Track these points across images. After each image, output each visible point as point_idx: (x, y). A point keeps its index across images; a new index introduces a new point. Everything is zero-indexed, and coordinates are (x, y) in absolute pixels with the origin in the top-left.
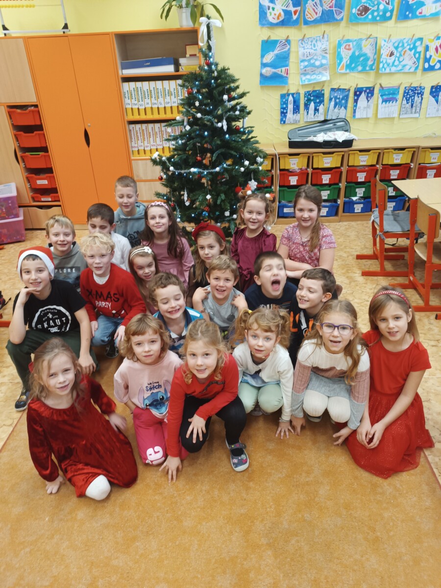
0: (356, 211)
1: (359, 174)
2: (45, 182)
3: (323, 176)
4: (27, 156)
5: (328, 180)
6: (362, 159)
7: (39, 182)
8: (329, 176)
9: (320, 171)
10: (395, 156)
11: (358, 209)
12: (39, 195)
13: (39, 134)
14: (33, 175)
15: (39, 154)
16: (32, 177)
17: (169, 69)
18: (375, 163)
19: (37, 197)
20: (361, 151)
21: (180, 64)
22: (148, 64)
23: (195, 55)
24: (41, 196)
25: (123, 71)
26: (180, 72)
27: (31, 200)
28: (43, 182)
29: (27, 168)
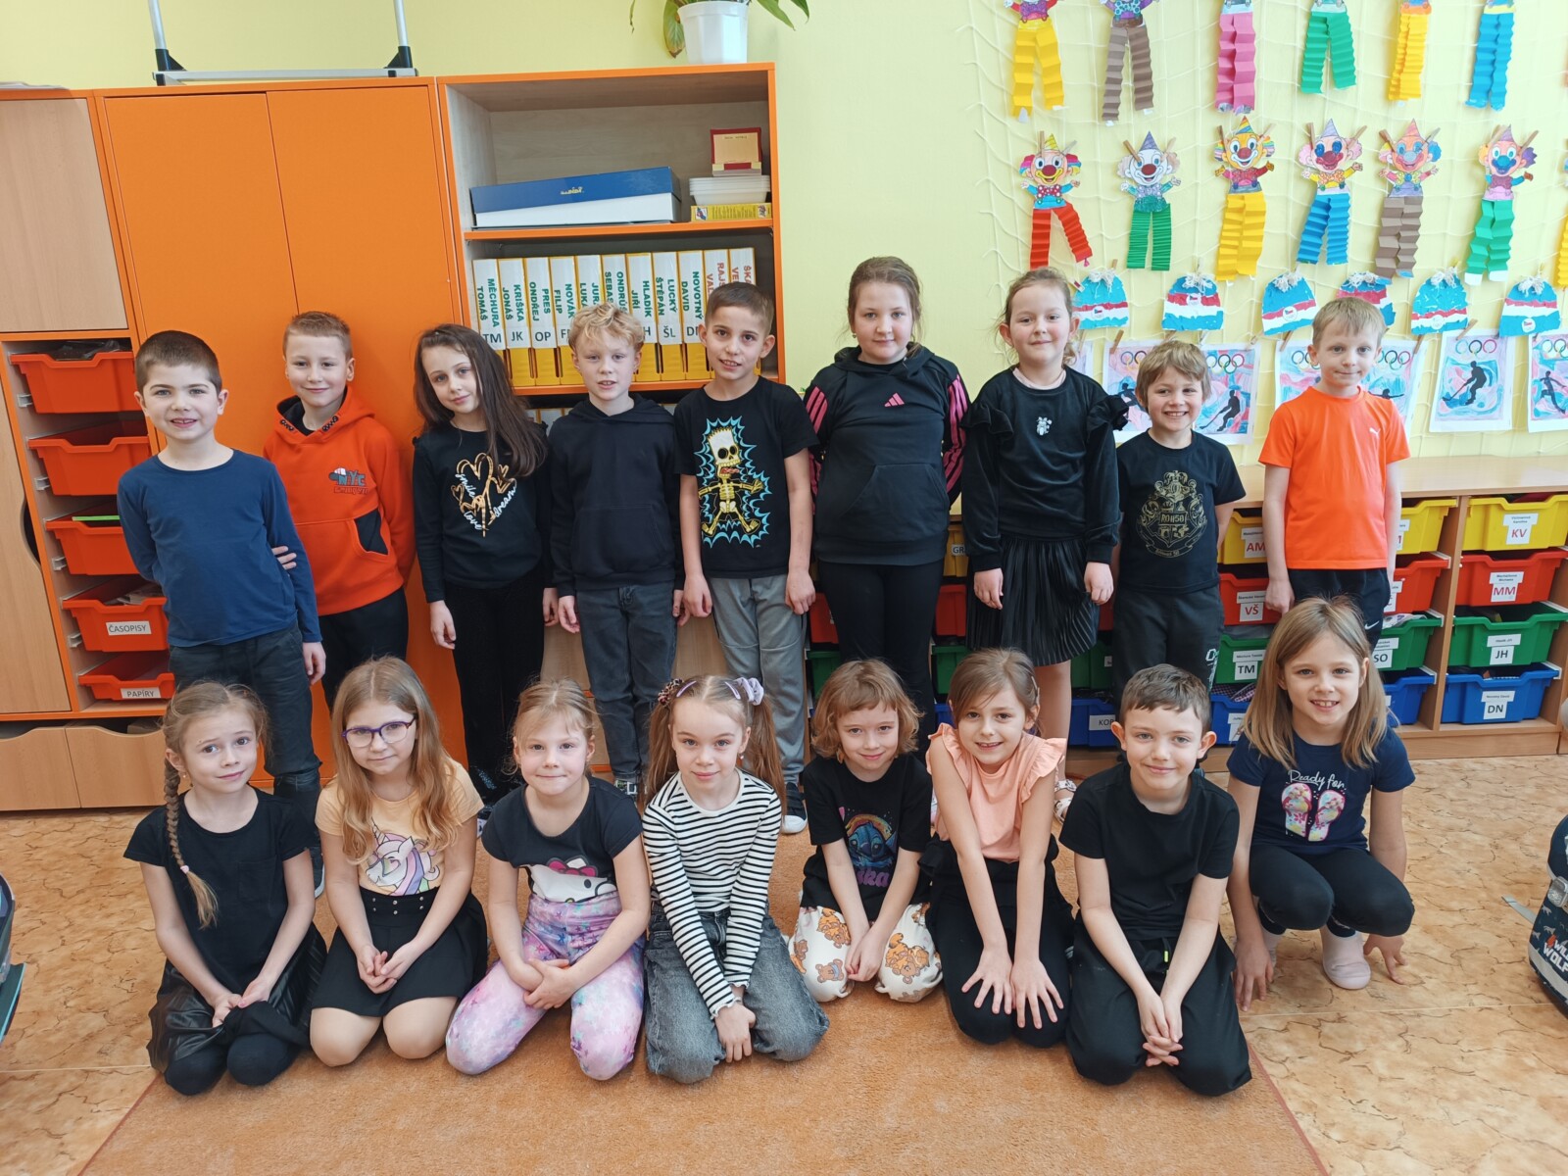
2: (143, 628)
3: (1239, 594)
4: (73, 531)
7: (115, 628)
9: (1232, 575)
10: (1508, 519)
12: (110, 678)
14: (96, 603)
16: (89, 609)
17: (655, 209)
18: (1435, 549)
19: (104, 685)
21: (693, 198)
22: (575, 191)
23: (747, 166)
24: (120, 682)
25: (479, 216)
26: (696, 223)
27: (78, 696)
28: (132, 628)
29: (70, 575)
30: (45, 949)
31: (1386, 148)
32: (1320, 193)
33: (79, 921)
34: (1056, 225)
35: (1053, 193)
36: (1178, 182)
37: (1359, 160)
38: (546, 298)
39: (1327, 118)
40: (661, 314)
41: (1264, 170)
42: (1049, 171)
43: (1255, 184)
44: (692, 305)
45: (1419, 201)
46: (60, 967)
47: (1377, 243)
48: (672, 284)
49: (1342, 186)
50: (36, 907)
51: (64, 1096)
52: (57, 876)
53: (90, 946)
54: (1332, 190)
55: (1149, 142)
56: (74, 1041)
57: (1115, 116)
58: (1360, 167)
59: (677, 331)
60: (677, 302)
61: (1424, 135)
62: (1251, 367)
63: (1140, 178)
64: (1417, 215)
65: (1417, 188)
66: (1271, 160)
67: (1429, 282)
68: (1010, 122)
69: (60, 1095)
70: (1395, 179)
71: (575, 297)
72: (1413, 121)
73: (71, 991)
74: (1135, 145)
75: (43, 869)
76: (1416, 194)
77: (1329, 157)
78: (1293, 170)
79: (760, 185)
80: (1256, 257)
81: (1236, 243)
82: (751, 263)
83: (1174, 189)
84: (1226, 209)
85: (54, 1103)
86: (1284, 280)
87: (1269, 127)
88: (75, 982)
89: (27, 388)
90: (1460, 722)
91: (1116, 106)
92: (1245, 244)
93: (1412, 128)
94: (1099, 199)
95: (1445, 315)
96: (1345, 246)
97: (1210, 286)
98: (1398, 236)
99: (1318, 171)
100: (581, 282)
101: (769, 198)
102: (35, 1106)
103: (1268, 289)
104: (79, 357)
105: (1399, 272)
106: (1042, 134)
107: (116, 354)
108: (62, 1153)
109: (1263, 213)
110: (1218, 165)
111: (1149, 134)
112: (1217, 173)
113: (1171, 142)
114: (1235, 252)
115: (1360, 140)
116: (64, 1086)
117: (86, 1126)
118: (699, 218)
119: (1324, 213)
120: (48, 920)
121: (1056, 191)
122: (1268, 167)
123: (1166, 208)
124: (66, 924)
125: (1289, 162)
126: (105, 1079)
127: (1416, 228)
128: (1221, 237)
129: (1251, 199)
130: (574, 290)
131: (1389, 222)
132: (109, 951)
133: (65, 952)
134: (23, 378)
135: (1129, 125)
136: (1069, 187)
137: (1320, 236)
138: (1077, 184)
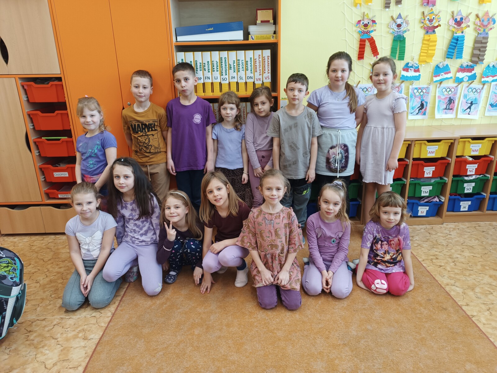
0: (462, 210)
1: (468, 166)
2: (66, 174)
3: (425, 168)
4: (42, 142)
5: (431, 173)
6: (474, 148)
7: (57, 174)
8: (433, 168)
9: (422, 162)
11: (465, 207)
12: (55, 191)
13: (61, 114)
14: (50, 166)
15: (59, 140)
16: (48, 168)
17: (237, 36)
18: (489, 154)
19: (53, 193)
20: (474, 139)
21: (249, 32)
22: (211, 29)
23: (268, 21)
24: (58, 192)
25: (178, 37)
26: (250, 41)
27: (44, 196)
28: (62, 174)
29: (41, 157)
30: (41, 278)
31: (478, 20)
32: (455, 35)
33: (51, 269)
34: (367, 44)
35: (367, 33)
36: (409, 30)
37: (469, 24)
38: (200, 66)
39: (459, 9)
40: (239, 72)
41: (437, 27)
42: (366, 25)
43: (434, 31)
44: (249, 69)
45: (487, 38)
46: (47, 284)
47: (473, 52)
48: (243, 61)
49: (462, 32)
50: (36, 265)
51: (55, 326)
52: (41, 255)
53: (56, 277)
54: (459, 34)
55: (400, 16)
56: (56, 308)
57: (389, 7)
58: (469, 26)
59: (244, 78)
60: (244, 68)
61: (490, 16)
62: (428, 93)
63: (396, 29)
64: (486, 43)
65: (487, 34)
66: (440, 23)
67: (489, 66)
68: (354, 9)
69: (54, 325)
70: (480, 30)
71: (210, 65)
72: (488, 11)
73: (52, 292)
74: (395, 17)
75: (36, 253)
76: (486, 36)
77: (459, 23)
78: (447, 27)
79: (272, 28)
80: (433, 56)
81: (426, 51)
82: (269, 55)
83: (407, 33)
84: (424, 40)
85: (53, 328)
86: (441, 64)
87: (439, 12)
88: (53, 289)
89: (26, 94)
90: (492, 210)
91: (389, 3)
92: (430, 52)
93: (487, 13)
94: (382, 35)
95: (493, 77)
96: (462, 53)
97: (417, 66)
98: (480, 50)
99: (455, 27)
100: (212, 60)
101: (275, 33)
102: (47, 329)
103: (436, 67)
104: (43, 83)
105: (479, 62)
106: (364, 13)
107: (56, 82)
108: (58, 344)
109: (436, 41)
110: (422, 25)
111: (400, 14)
112: (421, 27)
113: (407, 16)
114: (425, 54)
115: (469, 17)
116: (55, 323)
117: (65, 335)
118: (251, 39)
119: (456, 42)
120: (41, 269)
121: (368, 32)
122: (439, 25)
123: (404, 39)
124: (47, 270)
125: (445, 24)
126: (68, 321)
127: (486, 47)
128: (421, 49)
129: (432, 36)
130: (210, 63)
131: (477, 45)
132: (62, 279)
133: (48, 279)
134: (25, 90)
135: (393, 10)
136: (372, 31)
137: (454, 49)
138: (375, 30)
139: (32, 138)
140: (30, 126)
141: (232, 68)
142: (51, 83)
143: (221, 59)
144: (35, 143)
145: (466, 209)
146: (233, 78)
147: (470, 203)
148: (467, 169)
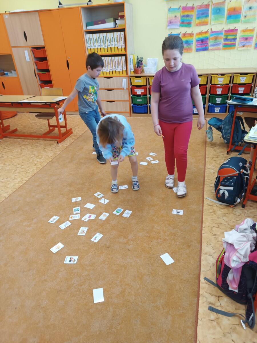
0: (216, 112)
1: (217, 89)
6: (220, 80)
10: (241, 78)
13: (46, 62)
14: (43, 84)
15: (46, 73)
29: (41, 80)
89: (34, 54)
107: (43, 49)
118: (117, 27)
134: (33, 52)
139: (36, 72)
140: (36, 67)
141: (108, 41)
142: (41, 49)
143: (103, 36)
144: (38, 74)
145: (218, 112)
146: (109, 45)
147: (219, 108)
148: (217, 91)
